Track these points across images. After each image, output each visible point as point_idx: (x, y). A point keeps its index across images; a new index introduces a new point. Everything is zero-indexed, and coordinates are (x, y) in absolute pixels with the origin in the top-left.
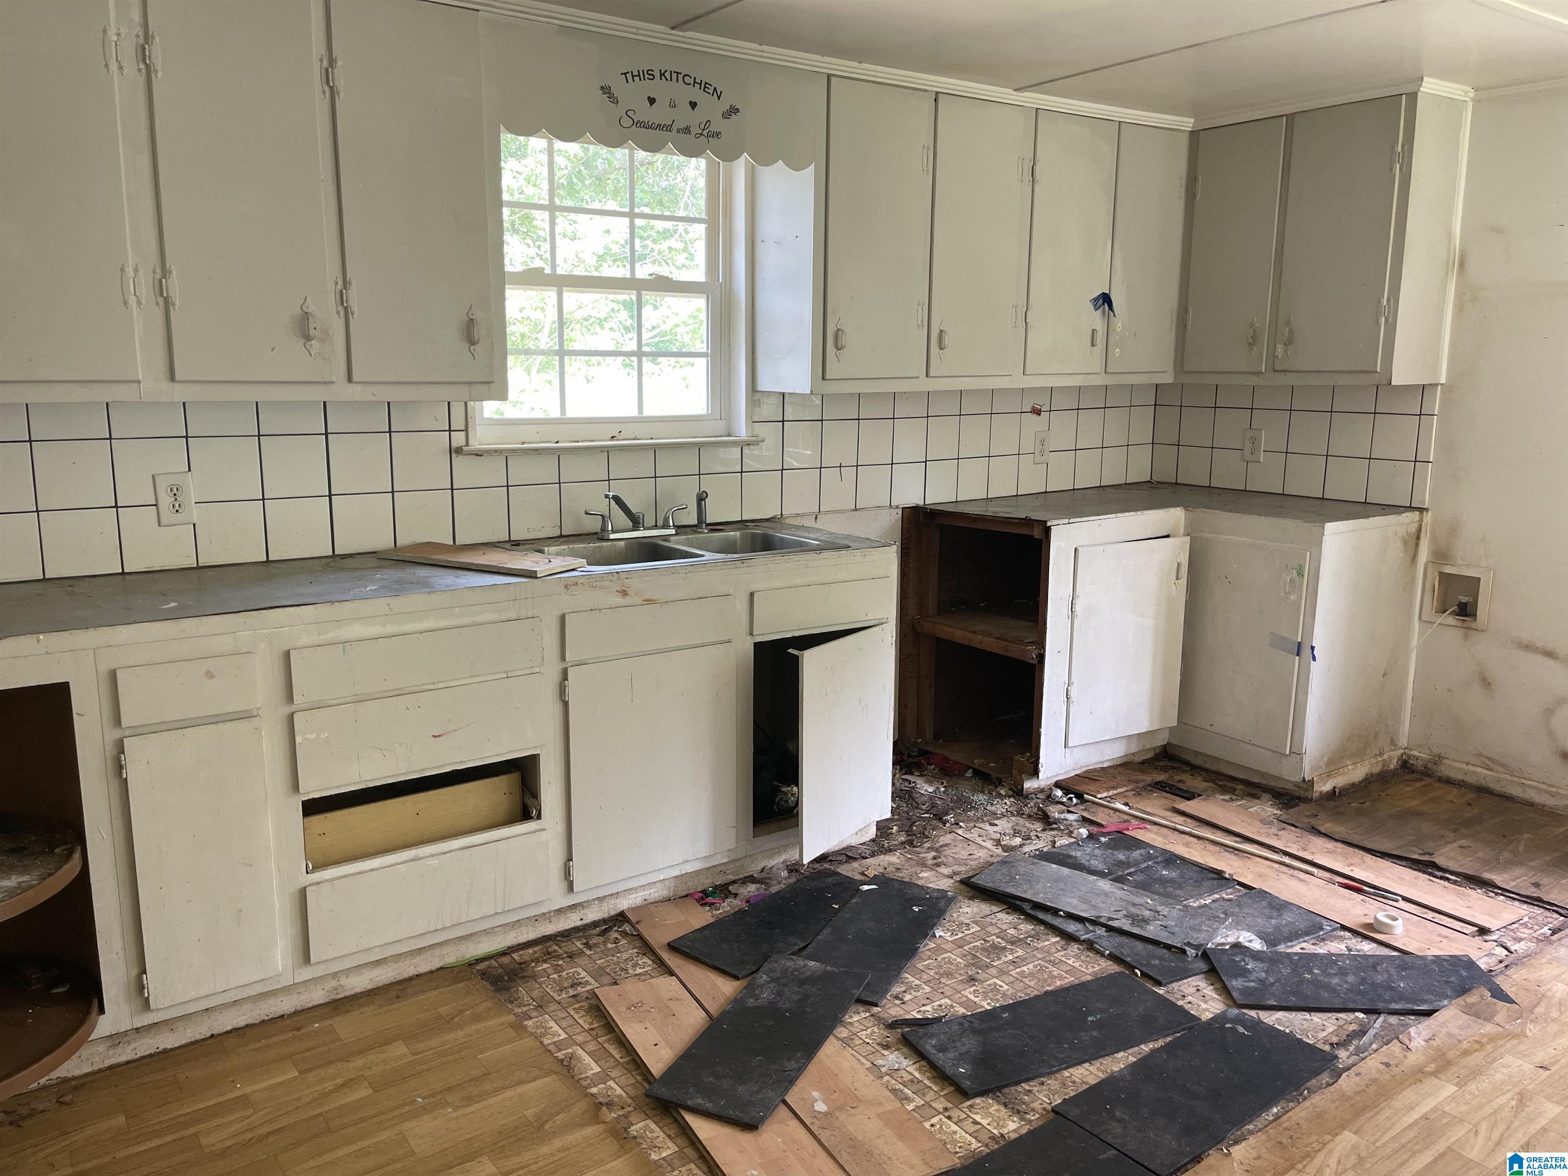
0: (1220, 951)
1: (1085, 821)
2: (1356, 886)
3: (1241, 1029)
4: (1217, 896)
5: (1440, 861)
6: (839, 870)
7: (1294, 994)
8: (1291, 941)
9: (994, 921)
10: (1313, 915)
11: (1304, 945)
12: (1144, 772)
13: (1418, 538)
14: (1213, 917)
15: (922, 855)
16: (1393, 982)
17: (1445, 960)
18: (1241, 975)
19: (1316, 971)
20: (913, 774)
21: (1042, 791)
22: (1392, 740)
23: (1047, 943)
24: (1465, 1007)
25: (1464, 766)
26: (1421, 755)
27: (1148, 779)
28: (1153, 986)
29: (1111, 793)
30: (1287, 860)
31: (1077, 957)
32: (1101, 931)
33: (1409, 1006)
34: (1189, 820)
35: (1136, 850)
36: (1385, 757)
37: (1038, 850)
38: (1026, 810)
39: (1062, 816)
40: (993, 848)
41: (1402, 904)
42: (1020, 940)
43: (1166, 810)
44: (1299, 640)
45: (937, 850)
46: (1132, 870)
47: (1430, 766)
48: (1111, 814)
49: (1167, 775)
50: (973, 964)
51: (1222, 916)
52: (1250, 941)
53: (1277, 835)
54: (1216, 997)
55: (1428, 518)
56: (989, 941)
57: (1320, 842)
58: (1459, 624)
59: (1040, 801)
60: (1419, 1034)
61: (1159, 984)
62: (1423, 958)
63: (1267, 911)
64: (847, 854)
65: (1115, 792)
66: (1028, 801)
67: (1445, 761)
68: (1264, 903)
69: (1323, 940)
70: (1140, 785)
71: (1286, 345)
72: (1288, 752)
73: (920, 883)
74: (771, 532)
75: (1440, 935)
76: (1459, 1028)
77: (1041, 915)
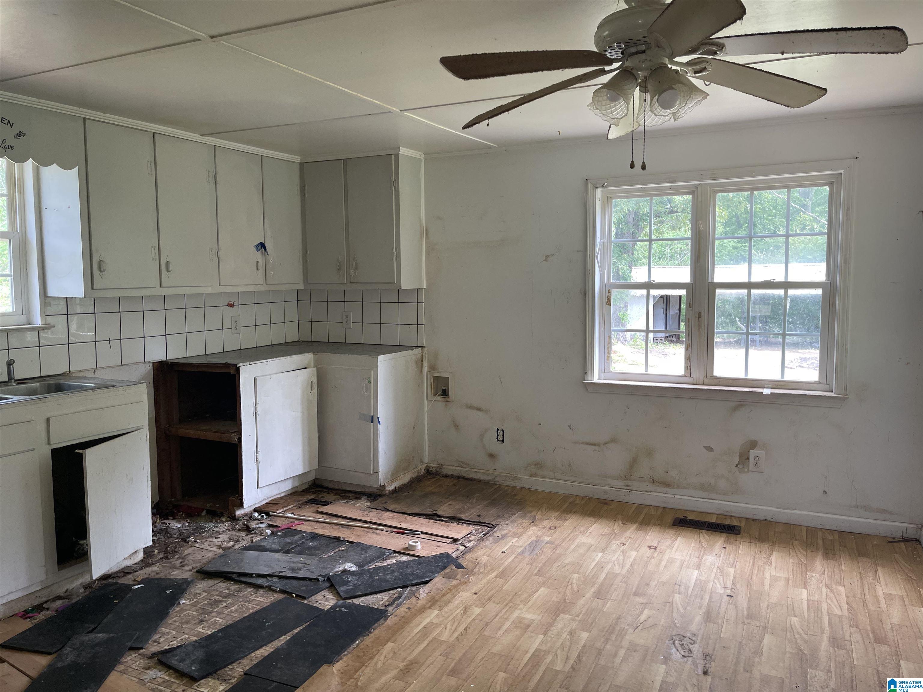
0: (336, 575)
1: (270, 526)
2: (401, 531)
3: (343, 609)
4: (337, 550)
5: (439, 513)
6: (119, 581)
7: (369, 587)
8: (370, 563)
9: (215, 588)
10: (381, 549)
11: (376, 564)
12: (302, 495)
13: (422, 361)
14: (334, 560)
15: (172, 563)
16: (415, 571)
17: (437, 556)
18: (345, 584)
19: (380, 574)
20: (169, 519)
21: (246, 515)
22: (421, 460)
23: (246, 592)
24: (445, 575)
25: (452, 468)
26: (434, 465)
27: (305, 499)
28: (302, 600)
29: (285, 509)
30: (371, 526)
31: (262, 596)
32: (276, 579)
33: (421, 580)
34: (325, 516)
35: (297, 535)
36: (418, 469)
37: (243, 546)
38: (238, 527)
39: (257, 526)
40: (217, 550)
41: (422, 536)
42: (231, 594)
43: (314, 513)
44: (372, 415)
45: (183, 558)
46: (294, 546)
47: (438, 470)
48: (284, 520)
49: (315, 495)
50: (203, 614)
51: (338, 558)
52: (351, 567)
53: (367, 515)
54: (333, 598)
55: (425, 351)
56: (212, 599)
57: (387, 514)
58: (443, 399)
59: (245, 520)
60: (424, 592)
61: (305, 598)
62: (428, 557)
63: (360, 552)
64: (125, 572)
65: (287, 508)
66: (238, 522)
67: (444, 466)
68: (359, 548)
69: (386, 559)
70: (301, 502)
71: (355, 270)
72: (372, 473)
73: (171, 577)
74: (62, 382)
75: (437, 546)
76: (442, 585)
77: (243, 579)
